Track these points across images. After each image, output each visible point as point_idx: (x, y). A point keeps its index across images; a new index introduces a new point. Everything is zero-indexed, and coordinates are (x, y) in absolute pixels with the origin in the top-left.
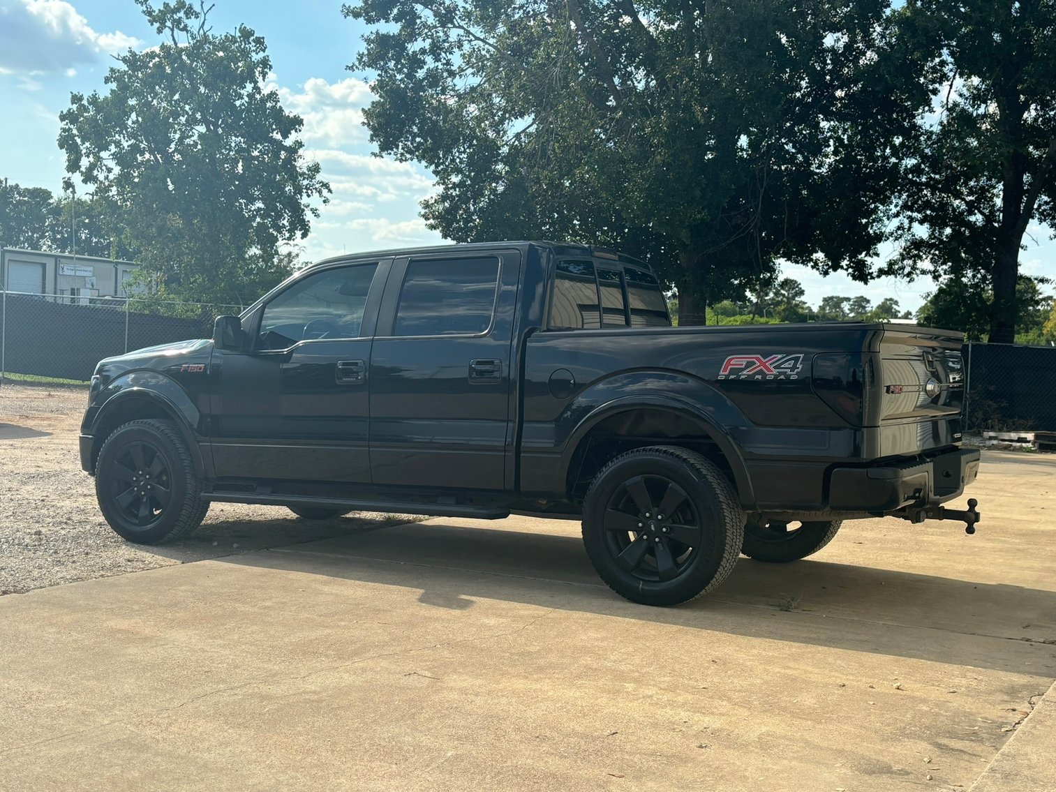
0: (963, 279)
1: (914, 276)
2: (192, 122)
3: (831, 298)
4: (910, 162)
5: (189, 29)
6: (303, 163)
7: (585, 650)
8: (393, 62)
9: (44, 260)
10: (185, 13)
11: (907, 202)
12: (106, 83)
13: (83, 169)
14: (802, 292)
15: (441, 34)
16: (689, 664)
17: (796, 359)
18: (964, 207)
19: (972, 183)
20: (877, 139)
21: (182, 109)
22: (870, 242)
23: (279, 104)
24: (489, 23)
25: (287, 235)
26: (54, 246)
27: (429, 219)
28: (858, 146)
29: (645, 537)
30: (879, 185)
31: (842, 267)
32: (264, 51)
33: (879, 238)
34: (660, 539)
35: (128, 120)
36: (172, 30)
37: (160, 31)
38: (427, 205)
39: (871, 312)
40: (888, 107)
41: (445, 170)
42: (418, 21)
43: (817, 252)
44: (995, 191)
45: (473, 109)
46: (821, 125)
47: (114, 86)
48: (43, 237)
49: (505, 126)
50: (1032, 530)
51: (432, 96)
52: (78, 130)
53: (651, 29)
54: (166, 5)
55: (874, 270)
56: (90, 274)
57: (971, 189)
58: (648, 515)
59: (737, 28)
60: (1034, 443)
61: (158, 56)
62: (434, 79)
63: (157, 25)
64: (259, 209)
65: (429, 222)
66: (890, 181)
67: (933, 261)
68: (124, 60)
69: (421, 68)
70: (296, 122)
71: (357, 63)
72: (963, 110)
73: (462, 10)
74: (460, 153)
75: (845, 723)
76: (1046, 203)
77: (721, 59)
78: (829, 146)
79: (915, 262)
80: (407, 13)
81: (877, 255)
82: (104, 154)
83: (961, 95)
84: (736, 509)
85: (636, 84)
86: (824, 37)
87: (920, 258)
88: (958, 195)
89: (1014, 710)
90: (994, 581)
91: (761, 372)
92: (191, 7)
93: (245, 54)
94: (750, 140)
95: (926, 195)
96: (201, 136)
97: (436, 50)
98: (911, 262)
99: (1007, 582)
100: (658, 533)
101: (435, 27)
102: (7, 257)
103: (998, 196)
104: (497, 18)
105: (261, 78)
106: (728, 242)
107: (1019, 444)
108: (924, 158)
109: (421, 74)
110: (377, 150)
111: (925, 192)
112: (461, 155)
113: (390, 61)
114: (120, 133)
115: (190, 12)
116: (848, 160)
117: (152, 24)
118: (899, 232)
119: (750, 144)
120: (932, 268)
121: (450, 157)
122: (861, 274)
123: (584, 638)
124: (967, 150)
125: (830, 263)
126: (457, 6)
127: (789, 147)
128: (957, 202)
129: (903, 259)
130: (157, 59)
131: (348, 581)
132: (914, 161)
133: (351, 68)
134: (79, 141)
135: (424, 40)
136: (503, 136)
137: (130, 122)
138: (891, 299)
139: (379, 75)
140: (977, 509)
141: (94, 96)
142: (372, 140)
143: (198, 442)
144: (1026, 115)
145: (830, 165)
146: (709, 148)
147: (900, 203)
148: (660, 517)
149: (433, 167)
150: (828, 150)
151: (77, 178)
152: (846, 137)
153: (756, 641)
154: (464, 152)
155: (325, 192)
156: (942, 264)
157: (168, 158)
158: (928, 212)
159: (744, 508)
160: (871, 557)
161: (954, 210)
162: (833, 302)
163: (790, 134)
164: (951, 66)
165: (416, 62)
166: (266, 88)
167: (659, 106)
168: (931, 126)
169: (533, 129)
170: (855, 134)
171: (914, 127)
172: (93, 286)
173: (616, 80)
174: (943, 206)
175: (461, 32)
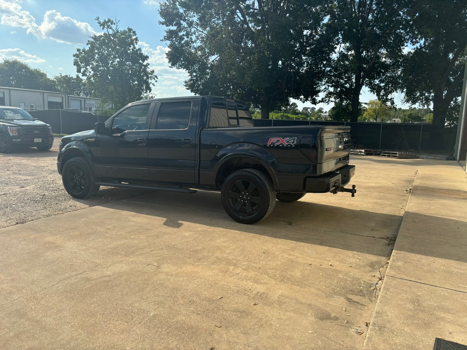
0: (343, 103)
1: (329, 102)
2: (115, 58)
3: (305, 108)
4: (328, 69)
5: (112, 28)
6: (149, 70)
7: (219, 248)
8: (175, 39)
9: (81, 99)
10: (111, 23)
11: (327, 81)
12: (87, 45)
13: (82, 72)
14: (297, 106)
15: (189, 30)
16: (255, 254)
17: (294, 139)
18: (344, 82)
19: (346, 75)
20: (319, 62)
21: (112, 53)
22: (317, 93)
23: (141, 52)
24: (204, 26)
25: (145, 92)
26: (84, 95)
27: (187, 87)
28: (313, 64)
29: (242, 201)
30: (319, 76)
31: (309, 100)
32: (136, 35)
33: (319, 91)
34: (247, 201)
35: (95, 57)
36: (107, 29)
37: (103, 29)
38: (186, 82)
39: (316, 111)
40: (322, 52)
41: (191, 72)
42: (182, 26)
43: (301, 96)
44: (353, 77)
45: (199, 53)
46: (303, 58)
47: (89, 46)
48: (81, 92)
49: (209, 58)
50: (368, 186)
51: (187, 49)
52: (79, 59)
53: (252, 29)
54: (105, 21)
55: (318, 101)
56: (95, 103)
57: (346, 77)
58: (243, 193)
59: (278, 27)
60: (364, 153)
61: (103, 37)
62: (187, 43)
63: (102, 27)
64: (136, 84)
65: (186, 87)
66: (323, 74)
67: (335, 98)
68: (92, 38)
69: (183, 40)
70: (147, 58)
71: (164, 39)
72: (344, 53)
73: (195, 22)
74: (196, 66)
75: (312, 287)
76: (367, 81)
77: (273, 37)
78: (305, 64)
79: (329, 99)
80: (178, 23)
81: (319, 96)
82: (88, 67)
83: (344, 49)
84: (273, 191)
85: (248, 45)
86: (303, 32)
87: (331, 97)
88: (342, 79)
89: (374, 276)
90: (359, 208)
91: (282, 144)
92: (112, 21)
93: (130, 36)
94: (282, 62)
95: (333, 79)
96: (118, 62)
97: (187, 35)
98: (328, 98)
99: (363, 209)
100: (247, 199)
101: (187, 28)
102: (70, 98)
103: (353, 79)
104: (207, 25)
105: (135, 44)
106: (276, 93)
107: (360, 153)
108: (333, 68)
109: (183, 42)
110: (171, 66)
111: (333, 78)
112: (196, 67)
113: (174, 38)
114: (93, 61)
115: (112, 23)
116: (311, 68)
117: (101, 27)
118: (325, 90)
119: (282, 63)
120: (334, 100)
121: (193, 68)
122: (314, 102)
123: (218, 241)
124: (345, 65)
125: (305, 99)
126: (194, 21)
127: (293, 64)
128: (342, 81)
129: (326, 98)
130: (103, 38)
131: (142, 215)
132: (329, 69)
133: (162, 40)
134: (80, 63)
135: (184, 32)
136: (208, 61)
137: (96, 57)
138: (321, 108)
139: (170, 43)
140: (355, 188)
141: (84, 49)
142: (169, 63)
143: (94, 165)
144: (362, 54)
145: (305, 70)
146: (270, 65)
147: (325, 81)
148: (247, 194)
149: (188, 71)
150: (305, 65)
151: (80, 75)
152: (310, 61)
153: (280, 241)
154: (197, 66)
155: (156, 78)
156: (337, 99)
157: (108, 68)
158: (333, 84)
159: (276, 191)
160: (318, 199)
161: (341, 83)
162: (306, 109)
163: (294, 61)
164: (341, 39)
165: (181, 38)
166: (137, 47)
167: (255, 51)
168: (334, 58)
169: (217, 59)
170: (312, 61)
171: (330, 58)
172: (96, 106)
173: (242, 44)
174: (338, 82)
175: (195, 29)
